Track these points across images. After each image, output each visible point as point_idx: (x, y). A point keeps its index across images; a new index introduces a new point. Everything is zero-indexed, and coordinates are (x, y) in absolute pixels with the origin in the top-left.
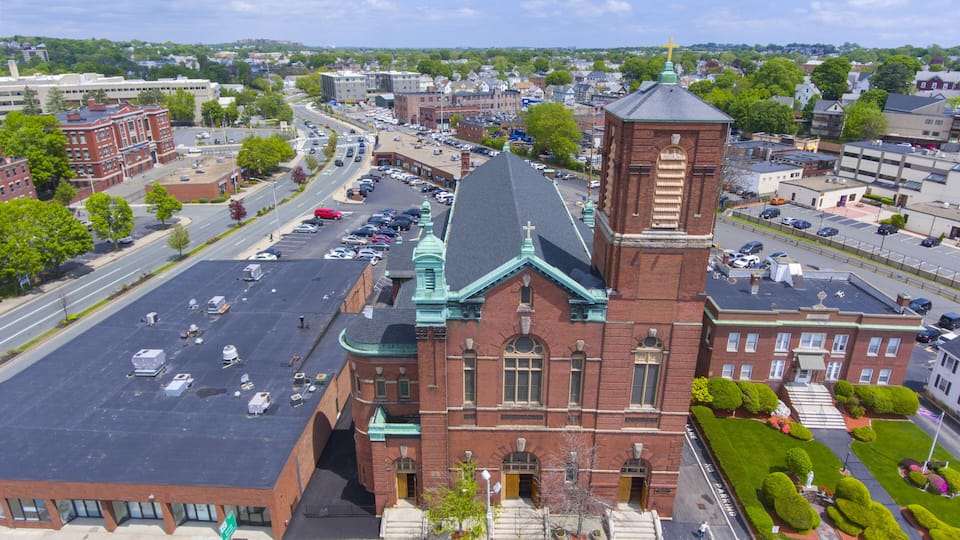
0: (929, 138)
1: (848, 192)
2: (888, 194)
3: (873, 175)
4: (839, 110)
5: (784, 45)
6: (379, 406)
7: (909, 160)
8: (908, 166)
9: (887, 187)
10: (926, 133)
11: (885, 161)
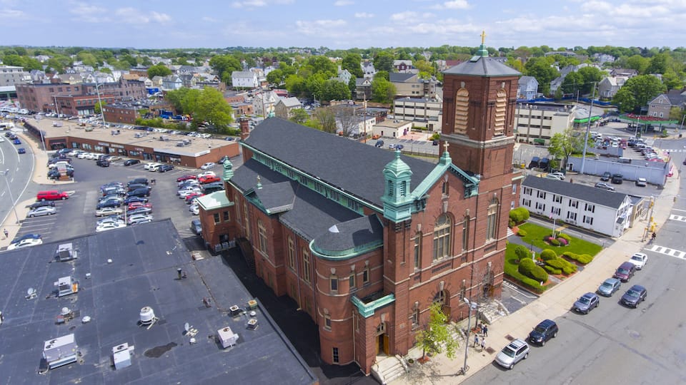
0: (416, 95)
1: (405, 127)
2: (423, 125)
3: (412, 116)
4: (369, 83)
5: (287, 48)
6: (354, 294)
7: (428, 105)
8: (428, 108)
9: (421, 121)
10: (413, 92)
11: (417, 107)
